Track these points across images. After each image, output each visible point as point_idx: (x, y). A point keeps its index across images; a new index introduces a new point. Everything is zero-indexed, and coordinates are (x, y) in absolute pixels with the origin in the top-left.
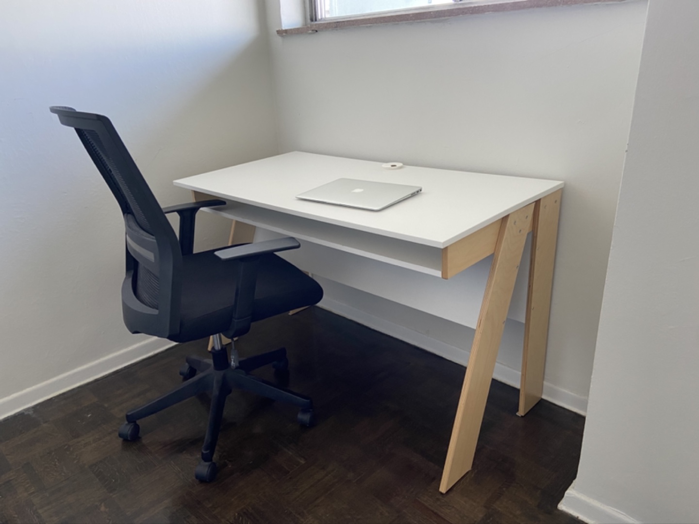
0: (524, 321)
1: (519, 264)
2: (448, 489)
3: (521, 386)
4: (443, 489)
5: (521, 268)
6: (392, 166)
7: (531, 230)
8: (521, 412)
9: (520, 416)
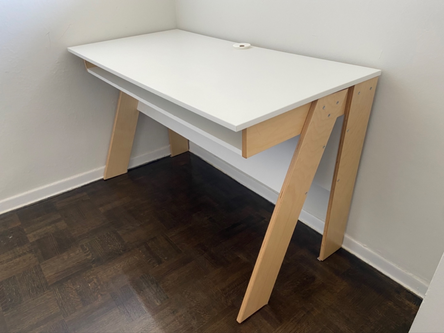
0: (330, 190)
1: (326, 145)
2: (242, 321)
4: (239, 319)
6: (241, 46)
7: (344, 113)
8: (321, 258)
9: (320, 260)
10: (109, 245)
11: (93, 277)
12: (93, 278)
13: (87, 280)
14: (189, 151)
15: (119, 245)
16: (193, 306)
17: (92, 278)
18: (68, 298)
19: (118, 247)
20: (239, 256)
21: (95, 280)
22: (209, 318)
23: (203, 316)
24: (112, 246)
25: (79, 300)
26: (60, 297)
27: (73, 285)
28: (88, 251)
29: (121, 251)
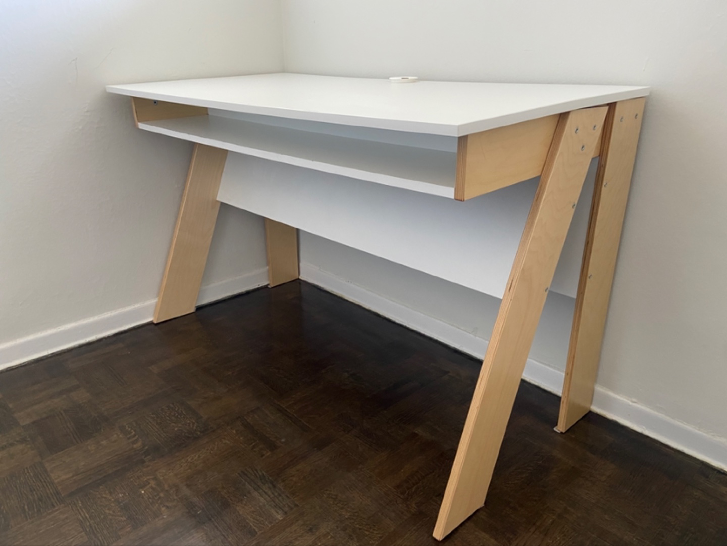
1: (576, 202)
2: (445, 536)
3: (563, 393)
4: (439, 533)
5: (578, 208)
6: (403, 78)
7: (597, 155)
8: (561, 427)
9: (559, 432)
10: (174, 424)
11: (148, 477)
12: (149, 479)
13: (136, 484)
14: (298, 279)
15: (193, 424)
16: (346, 517)
17: (145, 479)
18: (102, 517)
19: (191, 426)
20: (416, 432)
21: (153, 483)
22: (379, 535)
23: (367, 533)
24: (180, 425)
25: (124, 519)
26: (87, 515)
27: (111, 493)
28: (135, 436)
29: (199, 433)
